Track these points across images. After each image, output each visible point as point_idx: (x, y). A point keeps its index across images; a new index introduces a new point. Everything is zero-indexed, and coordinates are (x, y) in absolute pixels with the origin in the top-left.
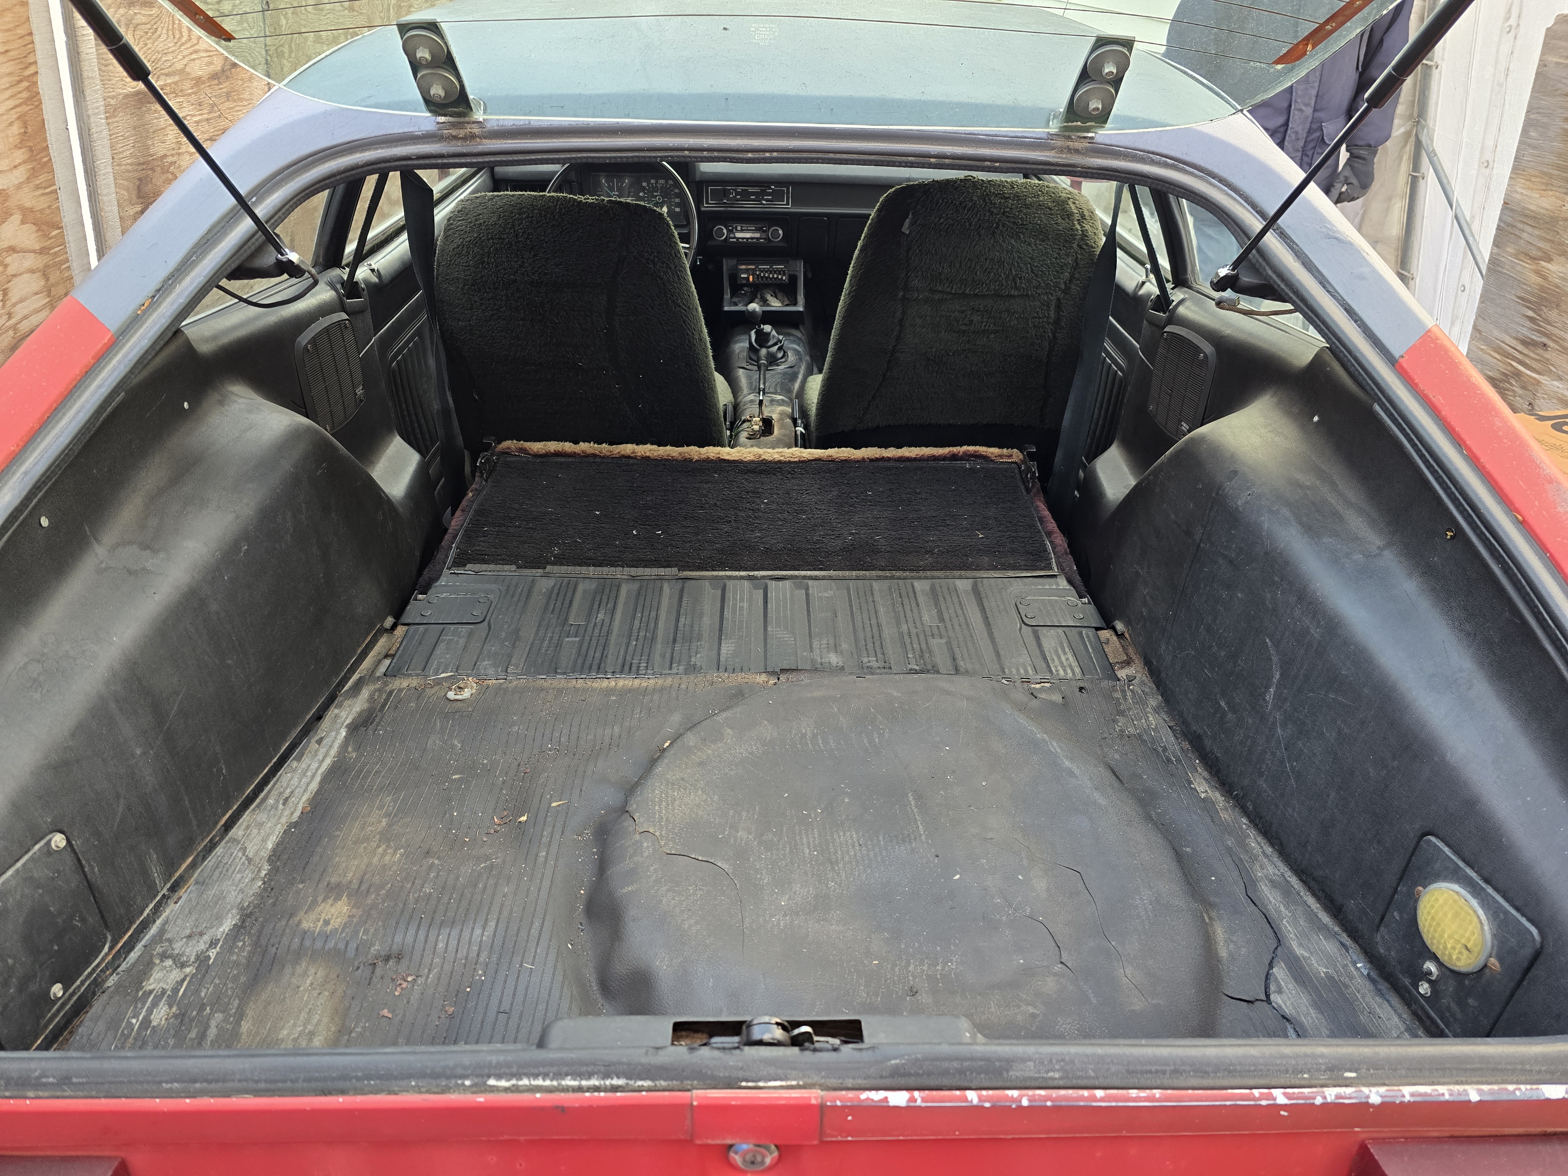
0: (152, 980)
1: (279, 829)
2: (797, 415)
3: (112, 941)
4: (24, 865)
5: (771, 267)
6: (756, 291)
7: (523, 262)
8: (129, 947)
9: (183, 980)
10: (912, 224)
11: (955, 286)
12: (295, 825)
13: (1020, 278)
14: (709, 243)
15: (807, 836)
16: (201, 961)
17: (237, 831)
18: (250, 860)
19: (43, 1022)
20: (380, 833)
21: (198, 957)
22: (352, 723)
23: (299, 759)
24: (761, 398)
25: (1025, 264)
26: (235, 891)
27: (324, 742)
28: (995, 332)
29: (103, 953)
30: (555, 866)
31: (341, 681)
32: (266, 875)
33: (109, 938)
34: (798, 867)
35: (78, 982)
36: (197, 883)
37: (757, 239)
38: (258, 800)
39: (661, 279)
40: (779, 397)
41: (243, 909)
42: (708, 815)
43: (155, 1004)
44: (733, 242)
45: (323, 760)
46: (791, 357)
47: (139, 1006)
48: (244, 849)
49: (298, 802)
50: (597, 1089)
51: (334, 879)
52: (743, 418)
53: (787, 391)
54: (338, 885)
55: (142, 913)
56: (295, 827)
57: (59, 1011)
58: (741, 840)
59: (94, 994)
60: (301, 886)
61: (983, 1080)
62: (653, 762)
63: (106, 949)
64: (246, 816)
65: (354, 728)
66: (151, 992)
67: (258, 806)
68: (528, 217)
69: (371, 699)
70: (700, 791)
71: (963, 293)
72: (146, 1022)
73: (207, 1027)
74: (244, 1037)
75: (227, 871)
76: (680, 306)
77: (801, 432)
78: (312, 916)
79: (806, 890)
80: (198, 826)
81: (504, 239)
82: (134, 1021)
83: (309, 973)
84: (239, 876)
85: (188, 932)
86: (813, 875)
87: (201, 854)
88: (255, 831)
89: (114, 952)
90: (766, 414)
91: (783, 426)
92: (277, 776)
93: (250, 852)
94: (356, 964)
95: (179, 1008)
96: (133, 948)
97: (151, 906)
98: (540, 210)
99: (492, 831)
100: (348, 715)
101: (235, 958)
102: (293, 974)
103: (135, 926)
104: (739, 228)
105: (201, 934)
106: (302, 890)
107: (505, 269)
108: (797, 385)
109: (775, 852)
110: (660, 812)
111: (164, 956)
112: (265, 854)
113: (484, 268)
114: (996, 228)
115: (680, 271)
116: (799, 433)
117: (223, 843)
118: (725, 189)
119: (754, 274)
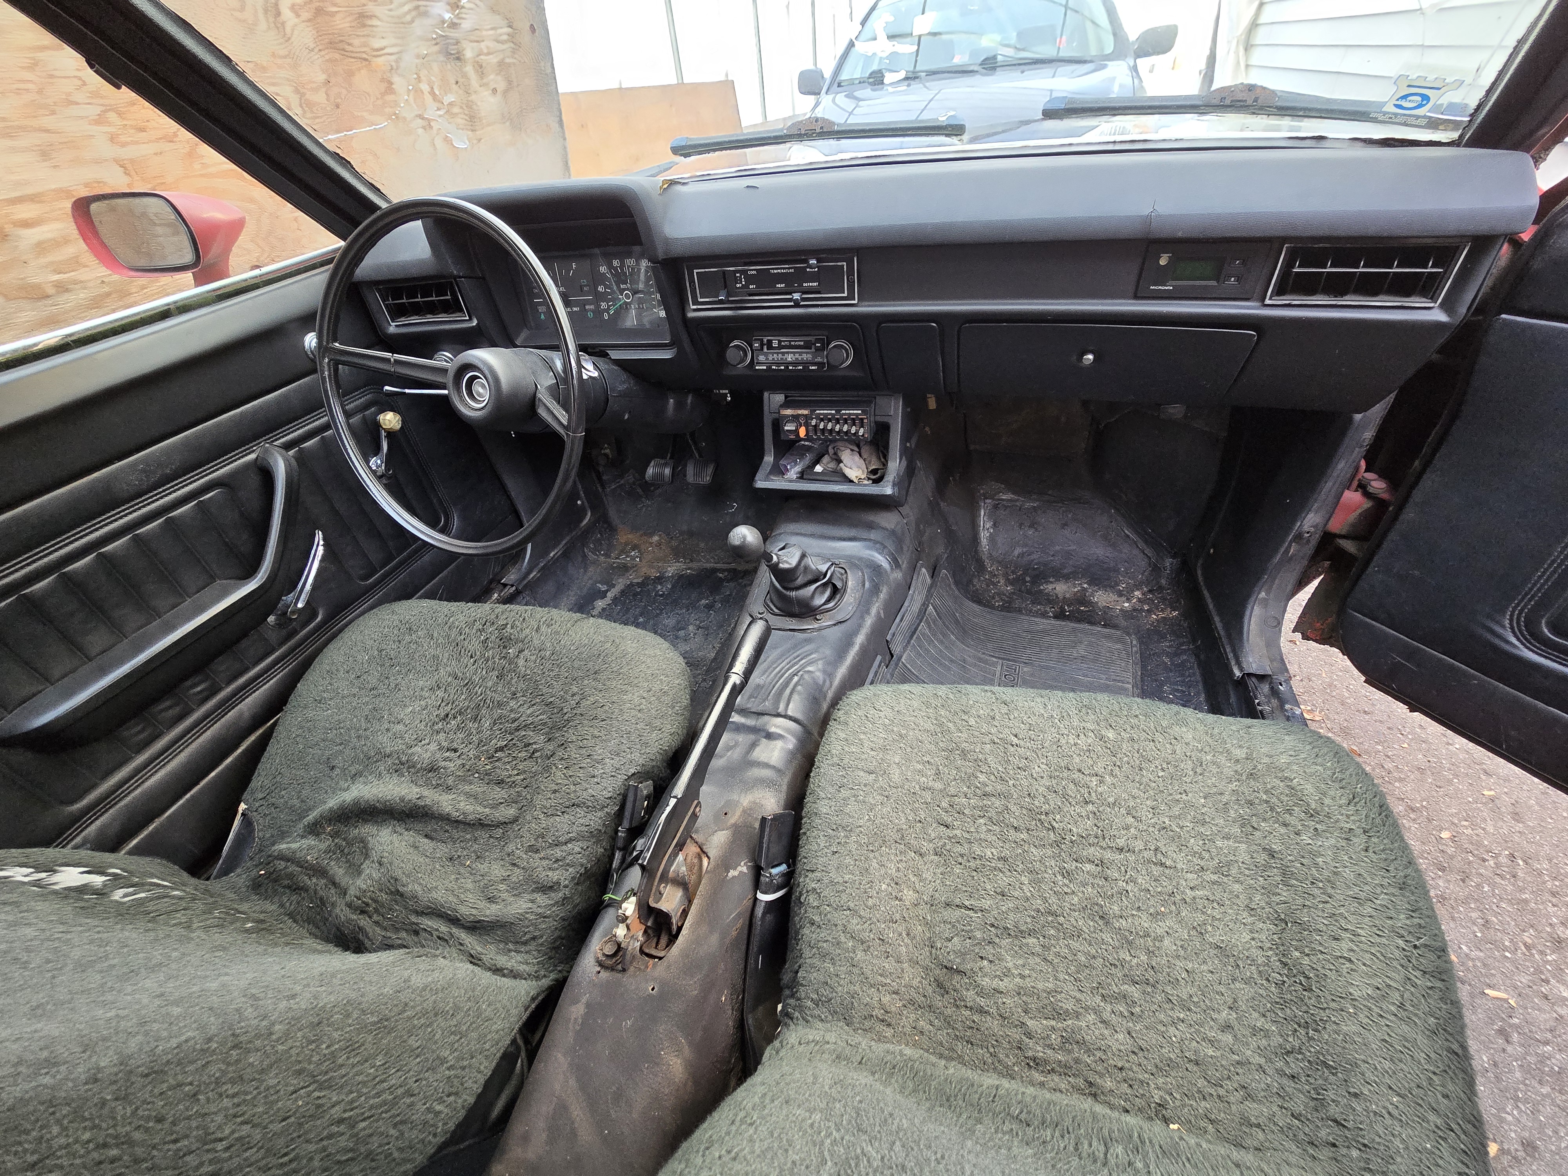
5: (838, 412)
37: (806, 364)
44: (764, 371)
46: (852, 594)
118: (724, 272)
119: (807, 425)
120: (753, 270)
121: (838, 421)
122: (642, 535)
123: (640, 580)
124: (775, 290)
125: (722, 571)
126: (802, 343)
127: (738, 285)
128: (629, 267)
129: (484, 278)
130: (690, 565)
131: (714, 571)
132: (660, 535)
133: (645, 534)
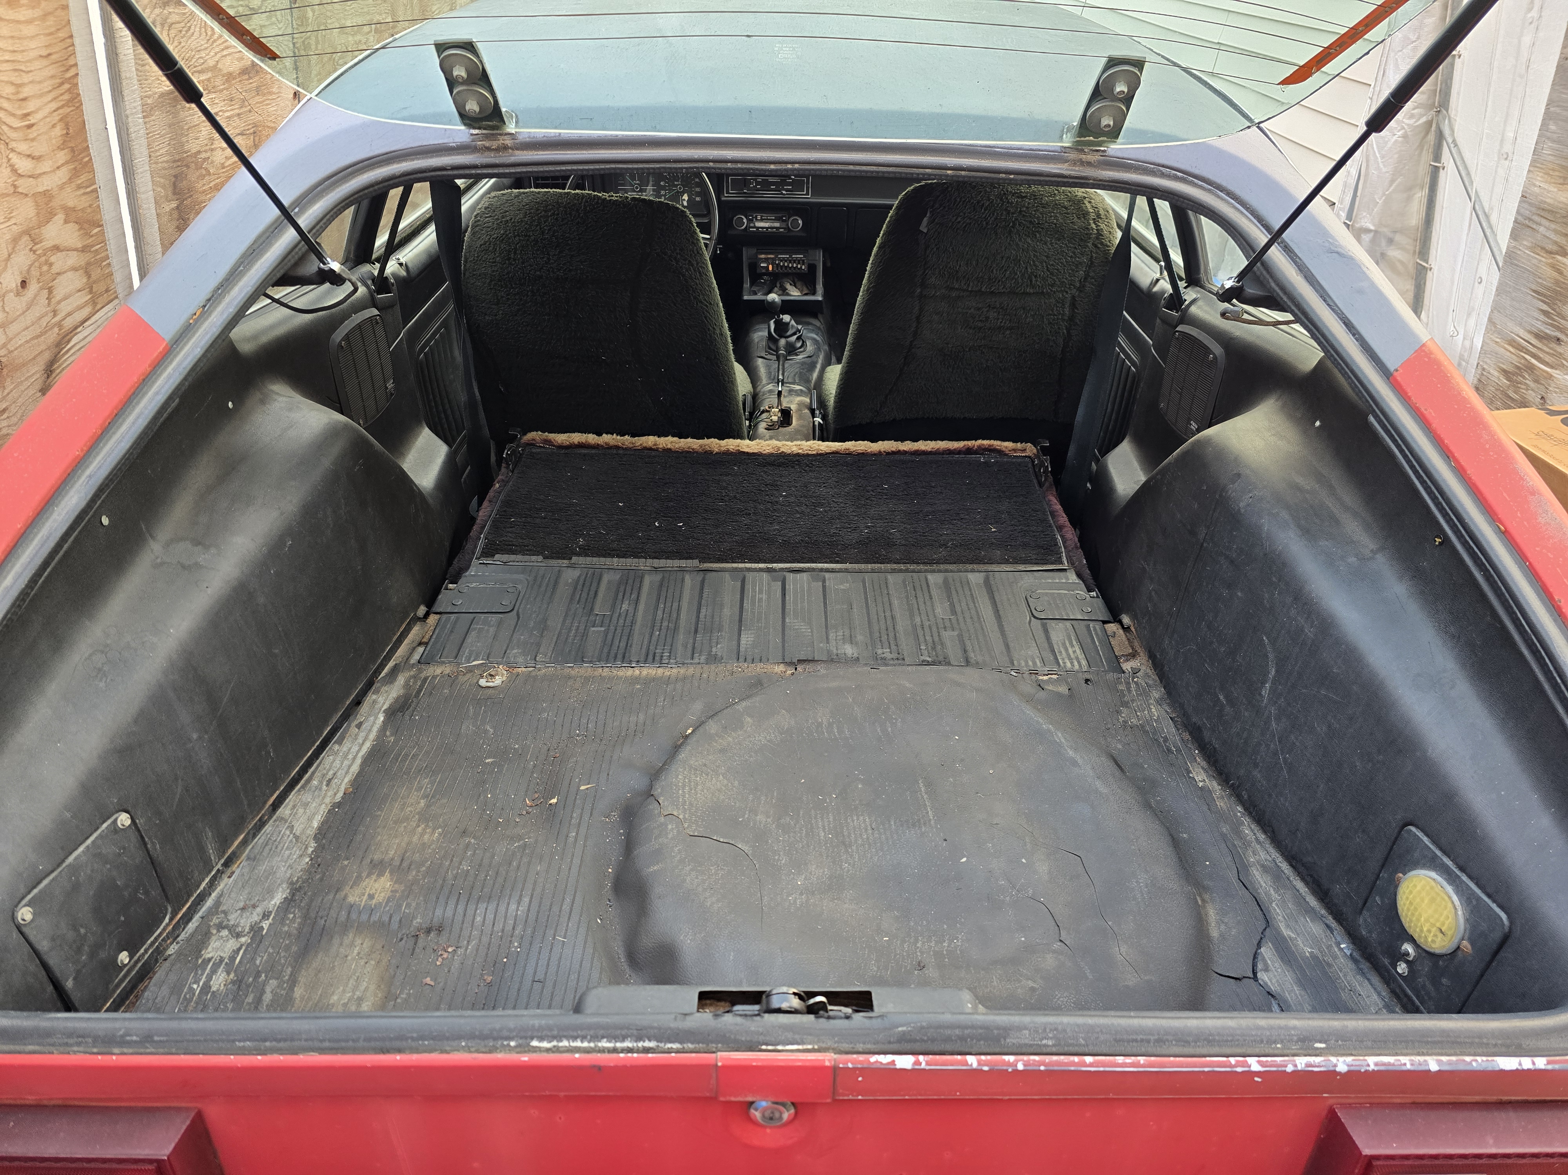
0: (210, 949)
1: (324, 809)
2: (815, 406)
3: (172, 913)
4: (93, 842)
5: (791, 256)
6: (775, 281)
7: (549, 259)
8: (187, 918)
9: (239, 949)
10: (929, 223)
11: (971, 284)
12: (339, 805)
13: (1036, 276)
14: (729, 232)
15: (822, 819)
16: (255, 932)
17: (284, 811)
18: (297, 838)
19: (111, 987)
20: (418, 813)
21: (252, 928)
22: (389, 708)
23: (340, 742)
24: (780, 389)
25: (1041, 263)
26: (284, 866)
27: (364, 726)
28: (1011, 328)
29: (164, 924)
30: (585, 846)
31: (377, 668)
32: (312, 852)
33: (170, 910)
34: (814, 849)
35: (142, 951)
36: (248, 858)
37: (777, 228)
38: (302, 782)
39: (684, 276)
40: (798, 387)
41: (292, 883)
42: (729, 799)
43: (214, 971)
44: (753, 231)
45: (363, 743)
46: (810, 347)
47: (200, 972)
48: (291, 828)
49: (341, 783)
50: (630, 1050)
51: (377, 857)
52: (762, 408)
53: (806, 381)
54: (381, 862)
55: (198, 887)
56: (338, 807)
57: (125, 976)
58: (760, 823)
59: (157, 961)
60: (346, 863)
61: (982, 1045)
62: (676, 748)
63: (167, 920)
64: (292, 796)
65: (393, 713)
66: (210, 960)
67: (303, 787)
68: (553, 214)
69: (407, 685)
70: (721, 777)
71: (980, 291)
72: (206, 988)
73: (263, 992)
74: (297, 1001)
75: (276, 847)
76: (701, 302)
77: (819, 423)
78: (358, 891)
79: (821, 871)
80: (249, 805)
81: (529, 236)
82: (195, 986)
83: (356, 944)
84: (287, 852)
85: (241, 905)
86: (827, 856)
87: (252, 832)
88: (301, 811)
89: (174, 922)
90: (785, 404)
91: (800, 417)
92: (320, 758)
93: (298, 830)
94: (399, 936)
95: (236, 975)
96: (190, 919)
97: (207, 880)
98: (565, 207)
99: (524, 813)
100: (386, 700)
101: (286, 928)
102: (341, 944)
103: (192, 899)
104: (759, 217)
105: (254, 906)
106: (347, 866)
107: (531, 266)
108: (815, 375)
109: (792, 835)
110: (684, 796)
111: (220, 927)
112: (311, 832)
113: (511, 264)
114: (1012, 227)
115: (701, 267)
116: (816, 423)
117: (271, 821)
119: (772, 264)
120: (760, 179)
121: (790, 262)
124: (769, 189)
126: (773, 218)
127: (751, 186)
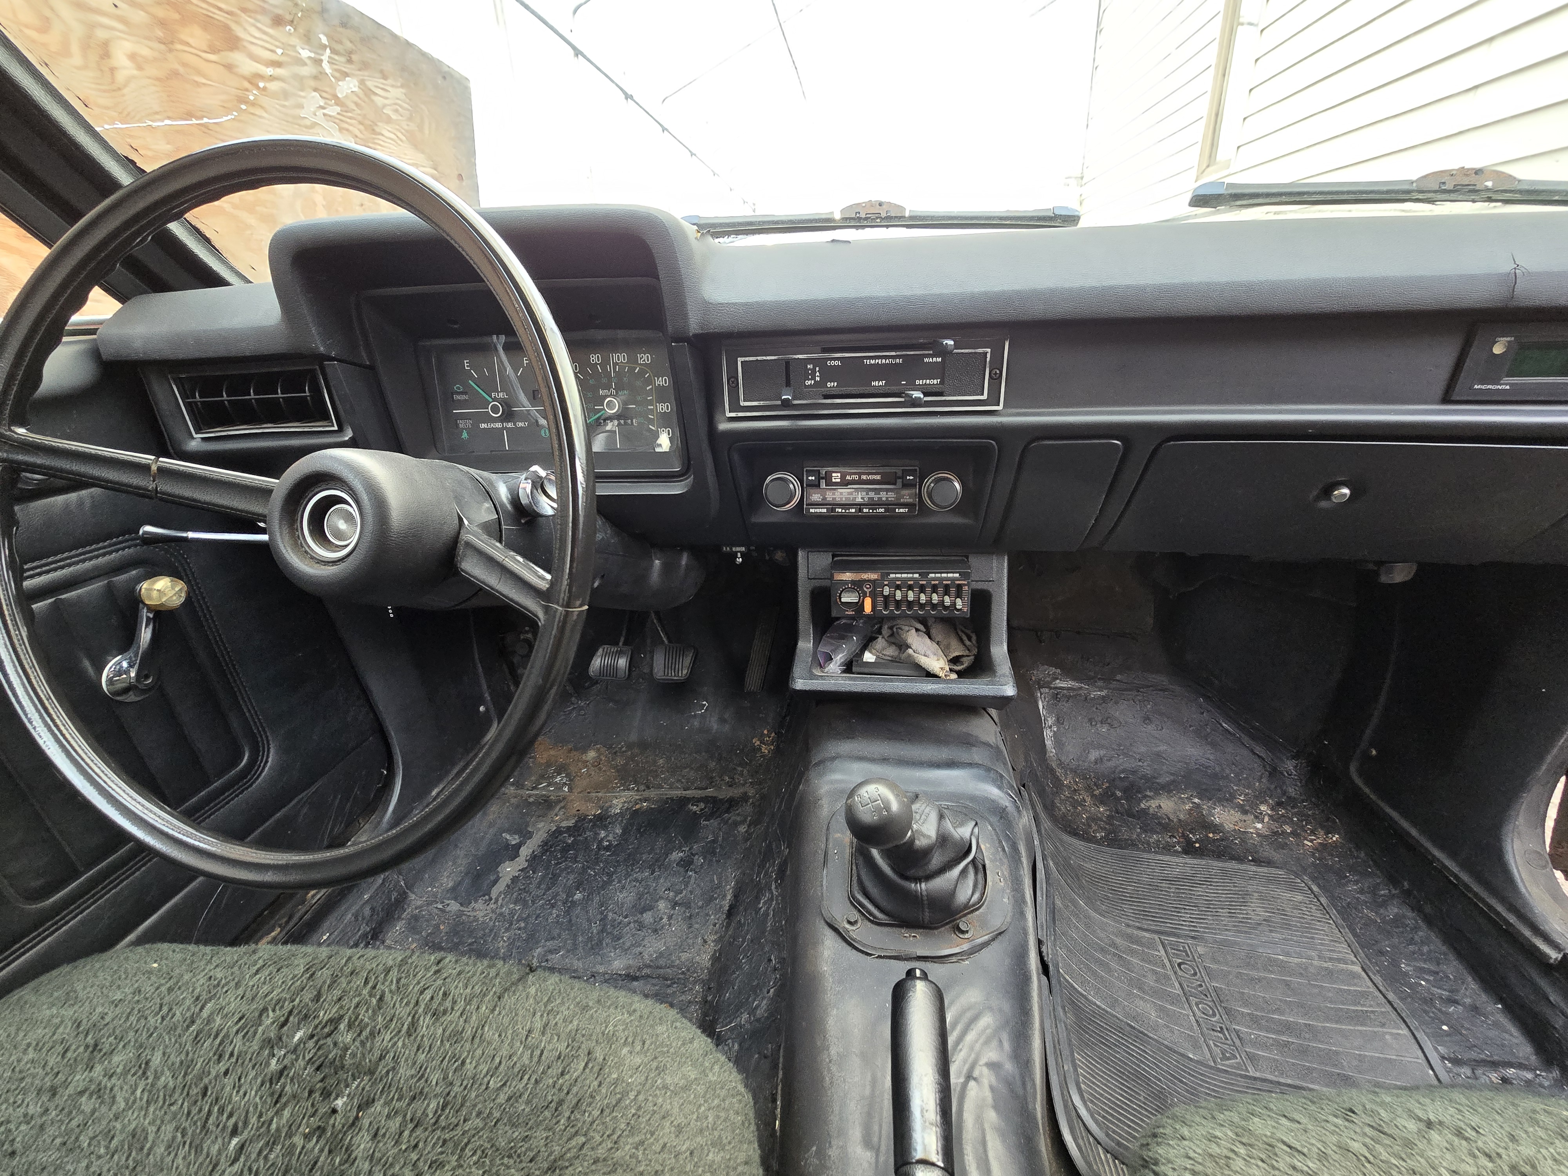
5: (924, 575)
37: (887, 505)
44: (820, 516)
118: (788, 363)
119: (873, 596)
120: (835, 360)
121: (922, 589)
122: (570, 751)
123: (571, 823)
124: (868, 390)
125: (696, 801)
126: (878, 477)
127: (808, 383)
128: (615, 364)
129: (372, 368)
130: (646, 794)
131: (683, 802)
132: (598, 750)
133: (576, 749)
